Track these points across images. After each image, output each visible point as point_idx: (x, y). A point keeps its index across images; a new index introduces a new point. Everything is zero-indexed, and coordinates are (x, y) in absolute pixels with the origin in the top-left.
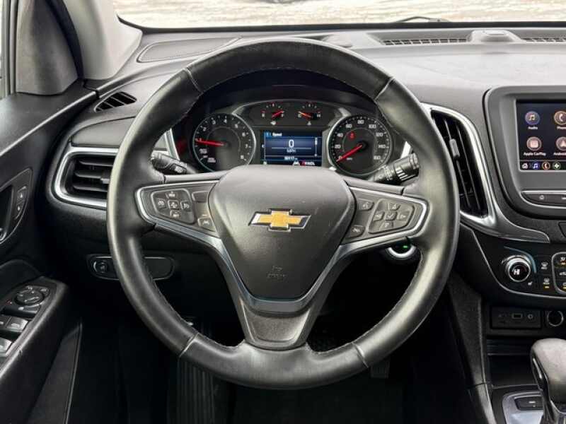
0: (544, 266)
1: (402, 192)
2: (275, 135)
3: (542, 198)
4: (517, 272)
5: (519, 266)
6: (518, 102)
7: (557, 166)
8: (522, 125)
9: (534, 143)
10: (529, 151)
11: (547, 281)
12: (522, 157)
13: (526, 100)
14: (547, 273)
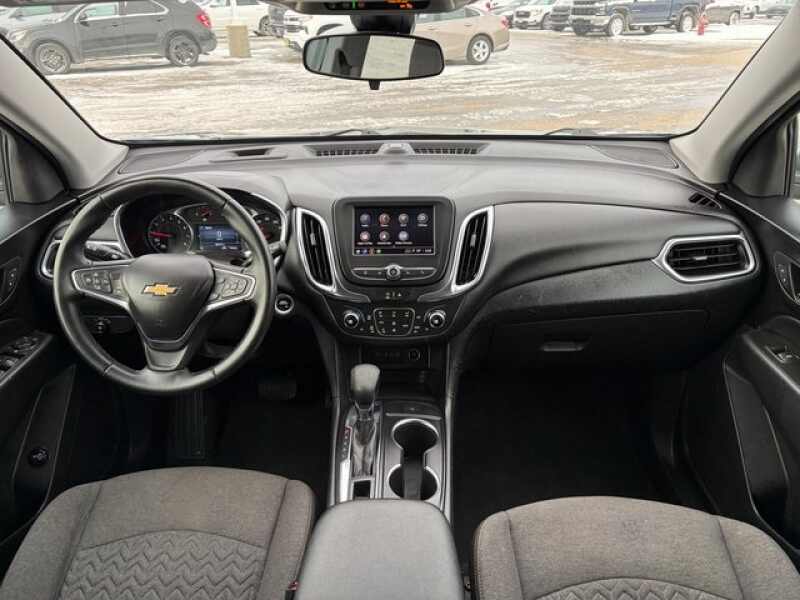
0: (369, 318)
1: (242, 272)
2: (207, 228)
3: (365, 273)
4: (351, 322)
5: (352, 318)
6: (357, 208)
7: (379, 251)
8: (358, 223)
9: (365, 236)
10: (361, 241)
11: (372, 328)
12: (356, 245)
13: (361, 206)
14: (371, 322)
